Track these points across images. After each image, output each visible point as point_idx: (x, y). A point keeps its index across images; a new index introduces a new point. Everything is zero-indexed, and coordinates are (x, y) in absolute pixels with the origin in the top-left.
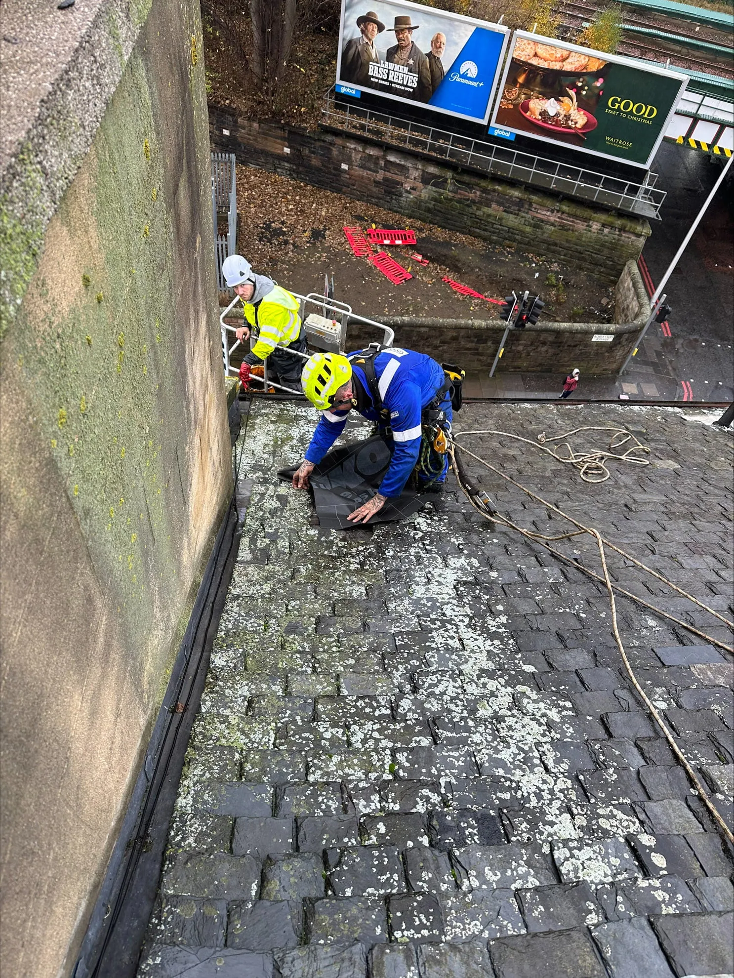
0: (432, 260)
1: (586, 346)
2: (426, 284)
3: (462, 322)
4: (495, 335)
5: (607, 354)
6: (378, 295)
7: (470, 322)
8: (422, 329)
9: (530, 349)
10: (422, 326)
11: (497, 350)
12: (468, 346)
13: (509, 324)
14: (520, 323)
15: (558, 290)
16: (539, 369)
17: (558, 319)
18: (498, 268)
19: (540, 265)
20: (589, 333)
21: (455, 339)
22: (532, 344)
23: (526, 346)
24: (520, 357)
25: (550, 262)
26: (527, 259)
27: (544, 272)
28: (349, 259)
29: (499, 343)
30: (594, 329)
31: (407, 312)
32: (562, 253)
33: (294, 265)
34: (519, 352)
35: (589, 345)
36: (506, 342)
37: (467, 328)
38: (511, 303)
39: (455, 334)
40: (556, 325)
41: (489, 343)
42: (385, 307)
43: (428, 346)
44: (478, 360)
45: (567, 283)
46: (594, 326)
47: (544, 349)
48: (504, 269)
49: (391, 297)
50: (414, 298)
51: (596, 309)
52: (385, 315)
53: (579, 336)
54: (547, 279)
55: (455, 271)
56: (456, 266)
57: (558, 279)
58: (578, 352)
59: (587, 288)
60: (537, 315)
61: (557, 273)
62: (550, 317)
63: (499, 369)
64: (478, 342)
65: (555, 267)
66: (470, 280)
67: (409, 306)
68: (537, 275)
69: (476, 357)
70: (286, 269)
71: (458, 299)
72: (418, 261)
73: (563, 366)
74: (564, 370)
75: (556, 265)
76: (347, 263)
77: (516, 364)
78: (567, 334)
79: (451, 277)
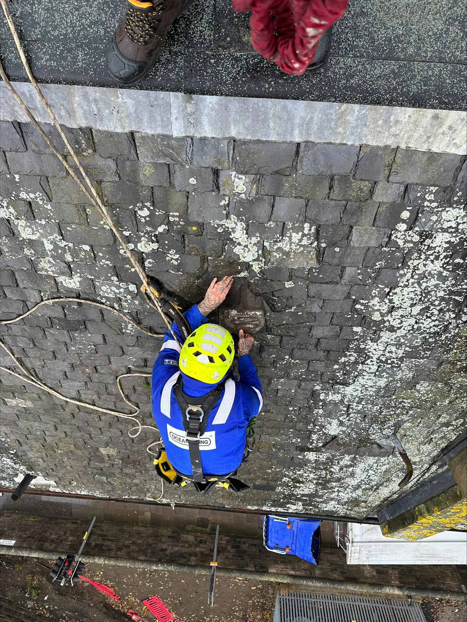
0: (125, 615)
1: (20, 537)
2: (133, 595)
3: (112, 563)
4: (89, 550)
5: (5, 529)
6: (171, 588)
7: (106, 562)
8: (143, 558)
9: (64, 537)
10: (142, 561)
11: (89, 538)
12: (110, 542)
13: (78, 559)
14: (71, 558)
15: (31, 584)
16: (58, 521)
17: (36, 560)
18: (76, 605)
19: (41, 606)
20: (16, 547)
21: (120, 549)
22: (62, 541)
23: (66, 540)
24: (71, 531)
25: (33, 609)
26: (51, 612)
27: (40, 600)
28: (188, 618)
29: (86, 544)
30: (13, 551)
31: (151, 572)
32: (22, 616)
33: (230, 615)
34: (72, 535)
35: (19, 538)
36: (81, 544)
37: (109, 557)
38: (76, 576)
39: (119, 553)
40: (41, 555)
41: (93, 544)
42: (167, 578)
43: (140, 544)
44: (102, 531)
45: (23, 590)
46: (12, 552)
47: (53, 536)
48: (71, 604)
49: (161, 586)
50: (144, 584)
51: (4, 567)
52: (168, 571)
53: (25, 545)
54: (38, 594)
55: (108, 604)
56: (107, 608)
57: (30, 594)
58: (28, 533)
59: (8, 585)
60: (56, 564)
61: (30, 599)
62: (41, 562)
63: (88, 522)
64: (102, 545)
65: (30, 604)
66: (98, 596)
67: (149, 577)
68: (46, 598)
69: (104, 533)
70: (236, 611)
71: (111, 581)
72: (136, 614)
73: (40, 522)
74: (40, 519)
75: (29, 606)
76: (191, 615)
77: (75, 526)
78: (34, 547)
79: (112, 600)
